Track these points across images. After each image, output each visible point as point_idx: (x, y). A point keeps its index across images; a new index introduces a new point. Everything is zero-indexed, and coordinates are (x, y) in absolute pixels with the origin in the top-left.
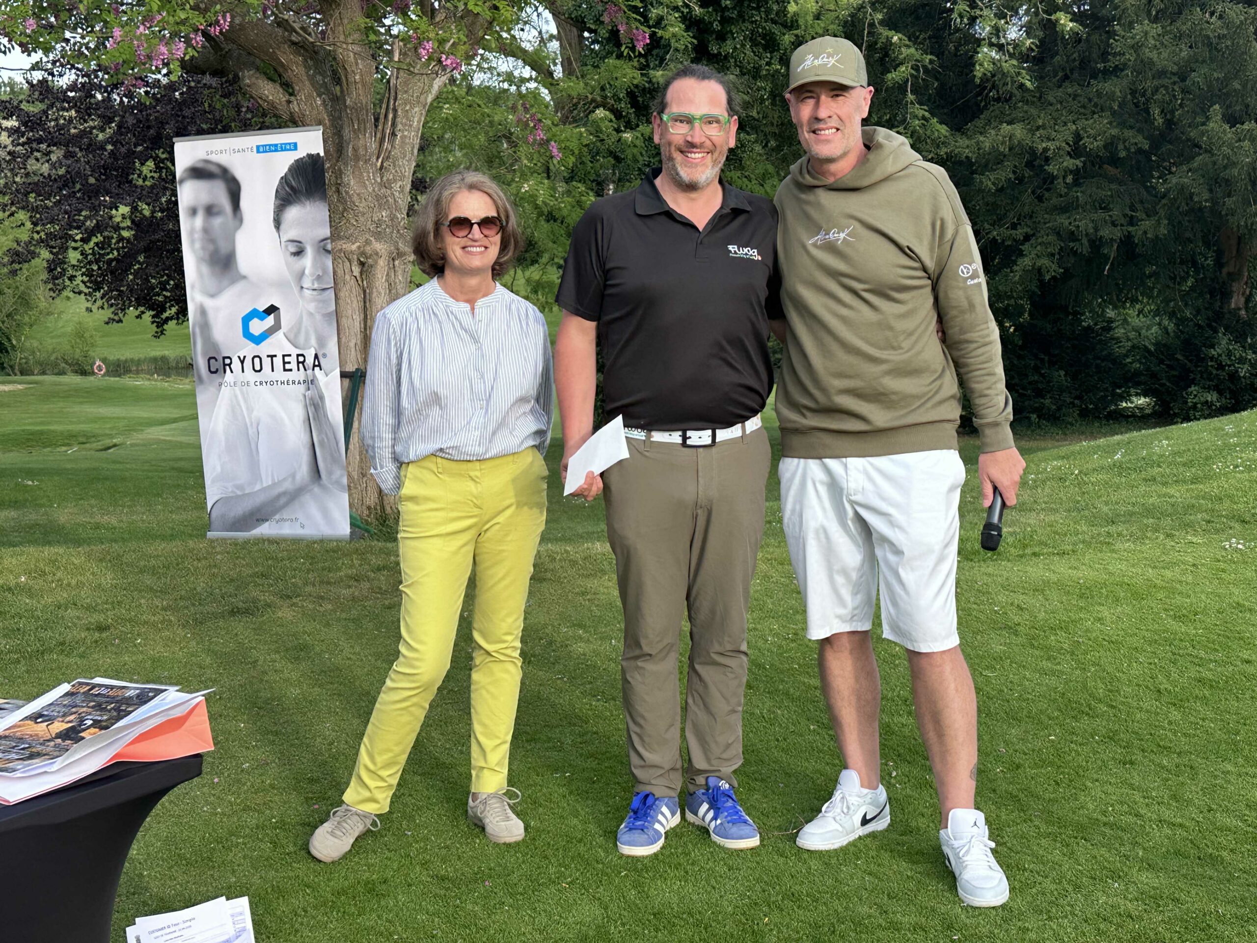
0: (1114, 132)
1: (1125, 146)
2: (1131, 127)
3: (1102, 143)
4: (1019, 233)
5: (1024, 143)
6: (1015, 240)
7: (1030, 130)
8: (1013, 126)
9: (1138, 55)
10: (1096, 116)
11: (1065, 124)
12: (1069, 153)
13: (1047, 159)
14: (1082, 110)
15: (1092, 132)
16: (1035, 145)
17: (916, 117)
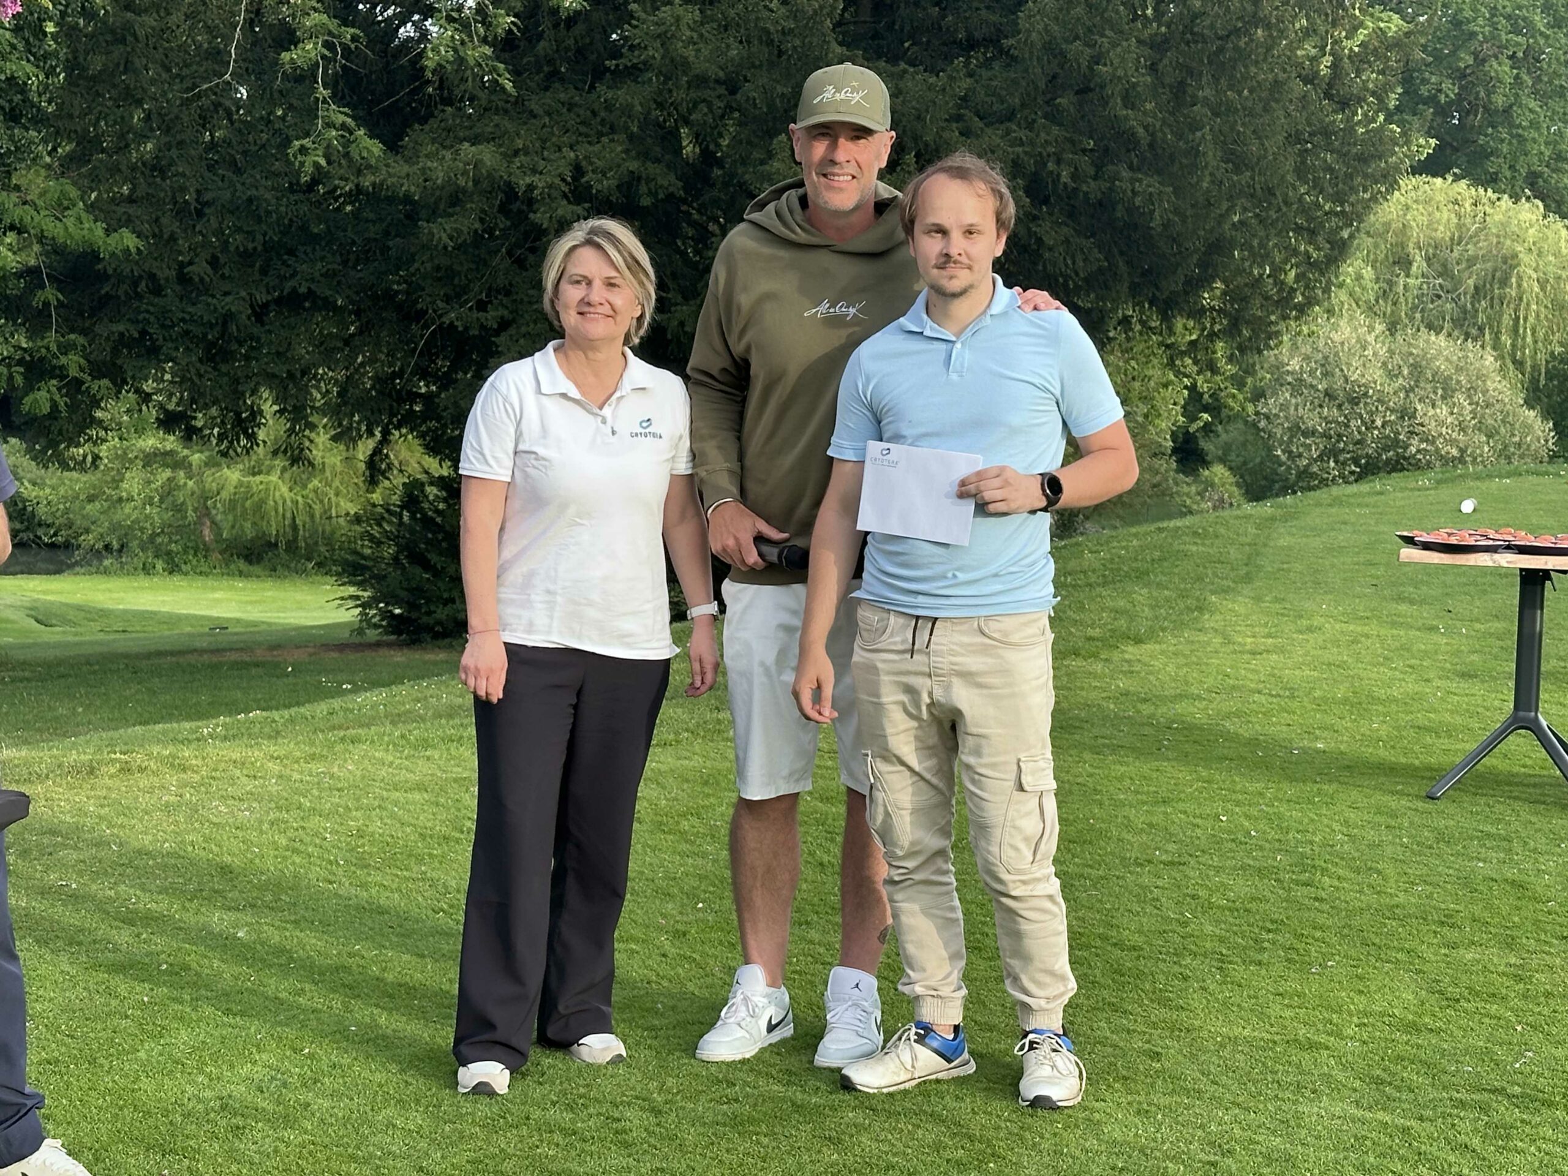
0: (634, 165)
1: (650, 190)
2: (657, 161)
3: (615, 182)
4: (491, 317)
5: (497, 175)
6: (482, 327)
7: (504, 155)
8: (480, 147)
9: (667, 50)
10: (605, 140)
11: (560, 150)
12: (565, 196)
13: (530, 202)
14: (583, 129)
15: (599, 163)
16: (513, 179)
17: (329, 125)
